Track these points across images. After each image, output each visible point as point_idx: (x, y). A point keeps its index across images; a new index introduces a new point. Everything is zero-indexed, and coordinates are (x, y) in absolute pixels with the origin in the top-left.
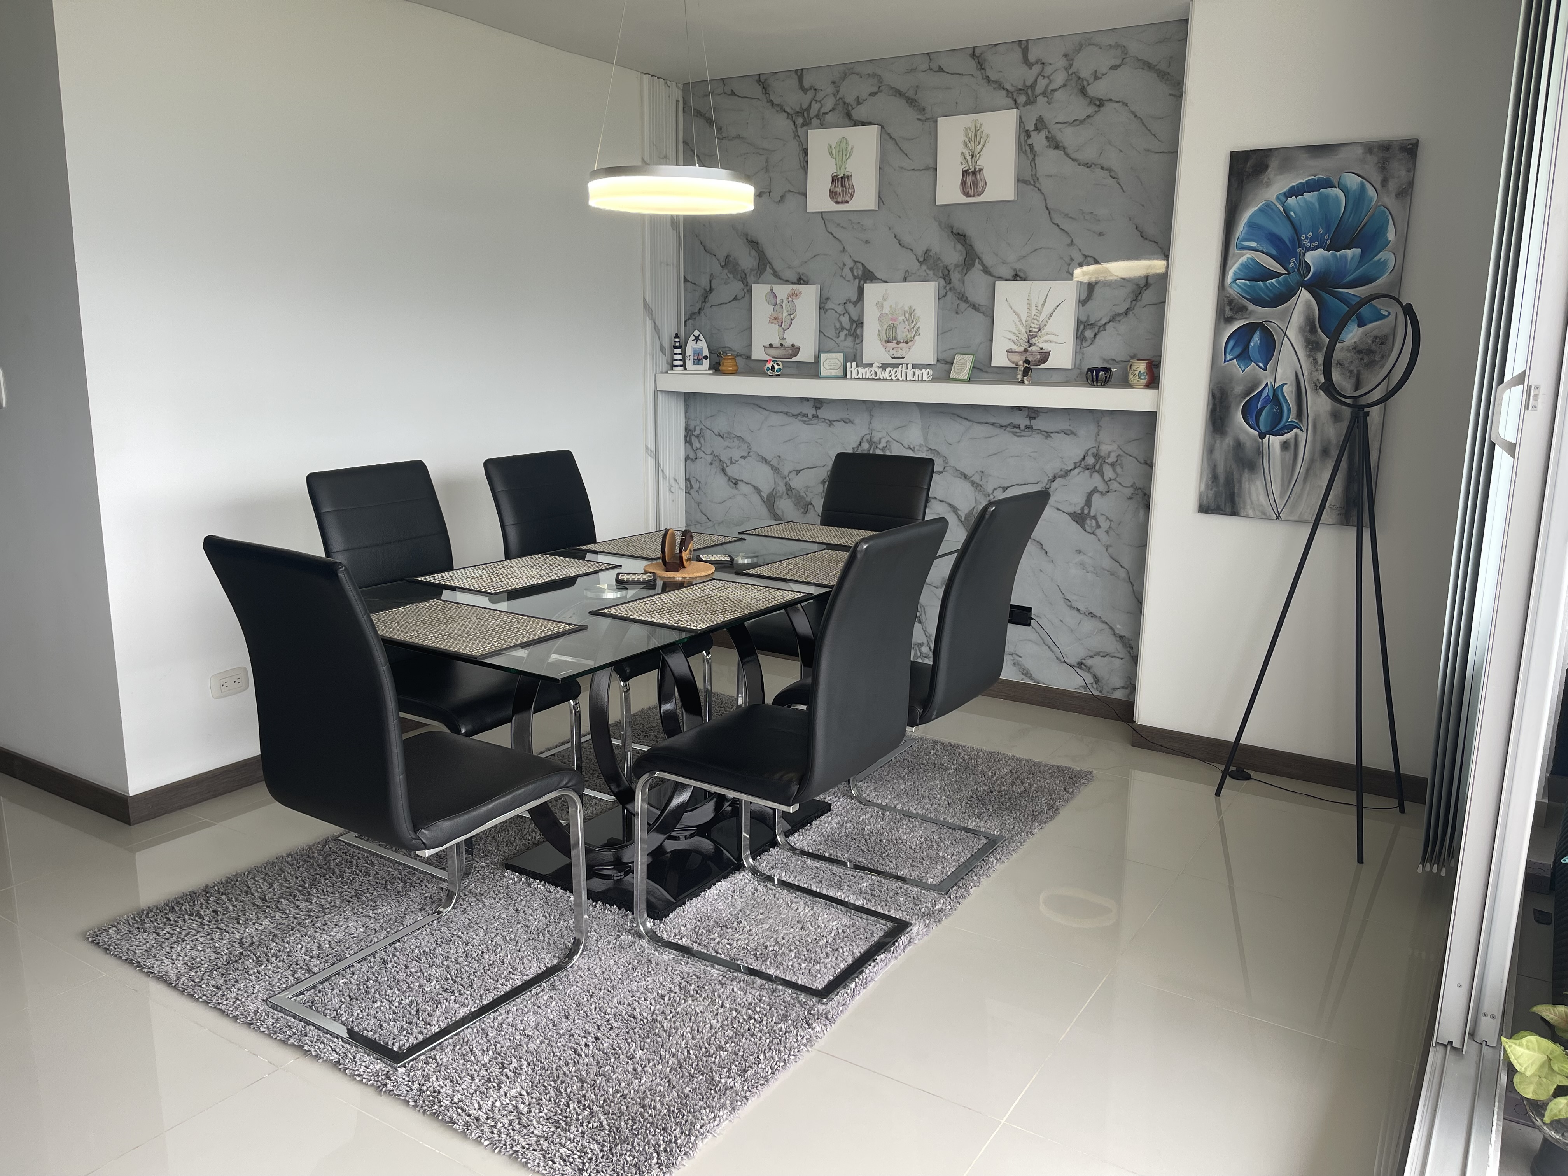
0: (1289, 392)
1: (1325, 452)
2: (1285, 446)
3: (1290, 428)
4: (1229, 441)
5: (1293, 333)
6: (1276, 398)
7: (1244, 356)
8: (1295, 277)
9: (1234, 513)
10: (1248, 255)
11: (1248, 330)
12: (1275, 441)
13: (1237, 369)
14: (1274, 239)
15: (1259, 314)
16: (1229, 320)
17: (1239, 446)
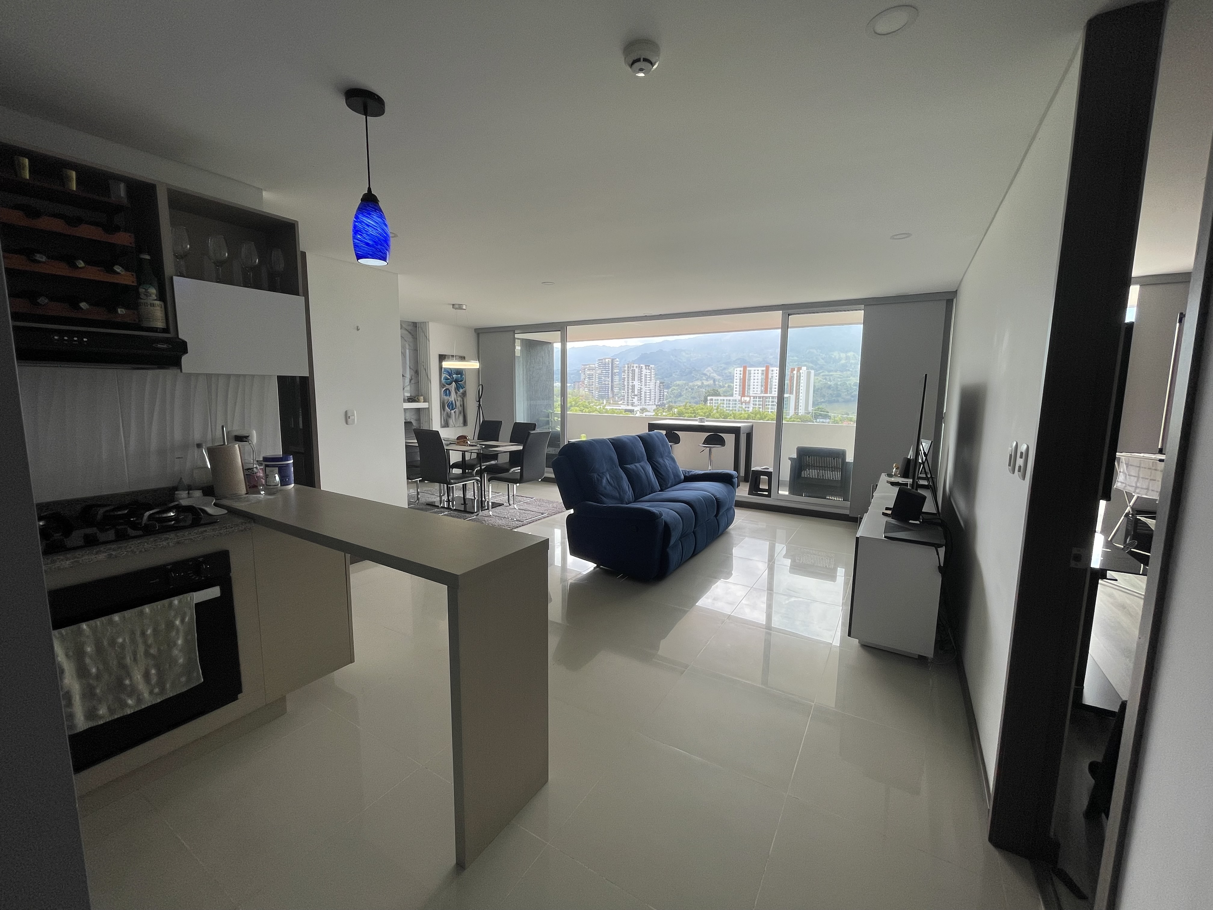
0: (454, 402)
1: (460, 413)
2: (454, 412)
3: (455, 409)
4: (446, 412)
5: (453, 390)
6: (452, 403)
7: (446, 395)
8: (452, 380)
9: (448, 427)
10: (445, 375)
11: (446, 389)
12: (453, 411)
13: (446, 398)
14: (448, 372)
15: (448, 386)
16: (443, 388)
17: (447, 413)
